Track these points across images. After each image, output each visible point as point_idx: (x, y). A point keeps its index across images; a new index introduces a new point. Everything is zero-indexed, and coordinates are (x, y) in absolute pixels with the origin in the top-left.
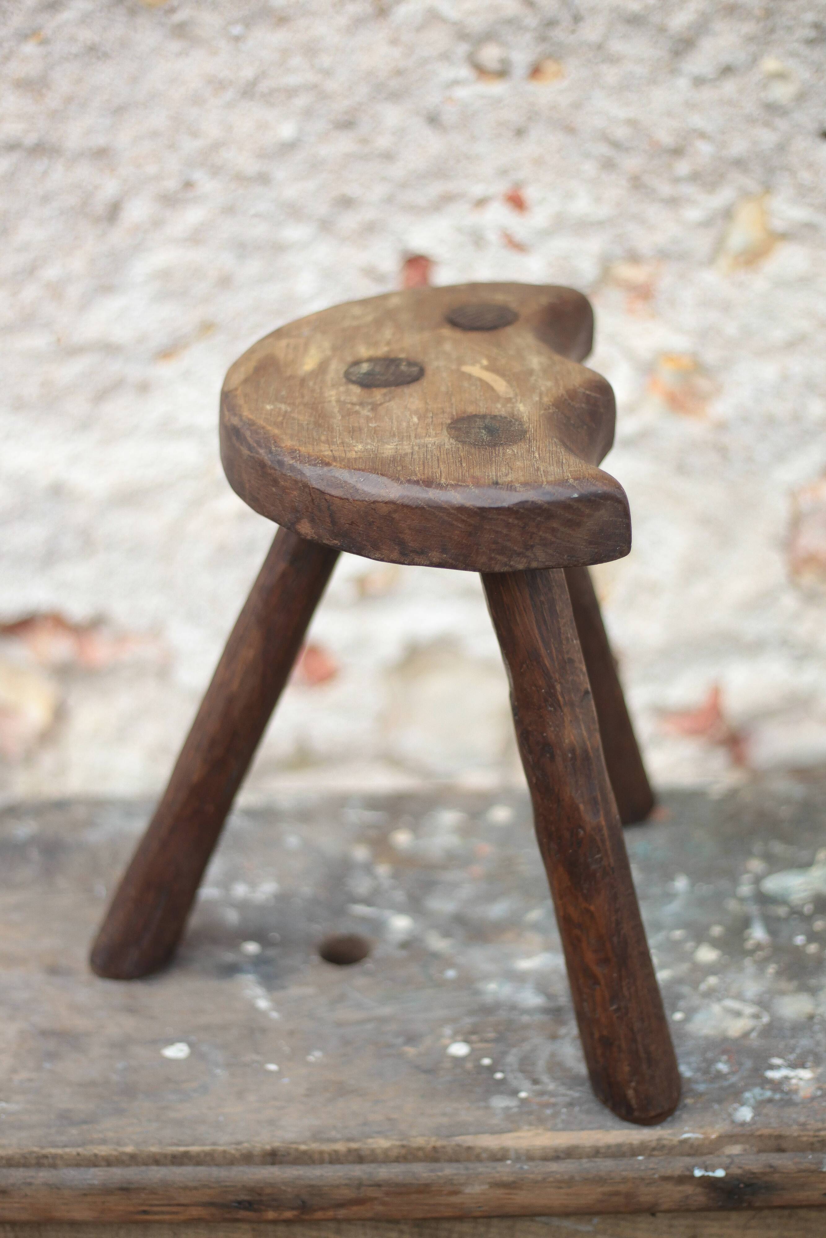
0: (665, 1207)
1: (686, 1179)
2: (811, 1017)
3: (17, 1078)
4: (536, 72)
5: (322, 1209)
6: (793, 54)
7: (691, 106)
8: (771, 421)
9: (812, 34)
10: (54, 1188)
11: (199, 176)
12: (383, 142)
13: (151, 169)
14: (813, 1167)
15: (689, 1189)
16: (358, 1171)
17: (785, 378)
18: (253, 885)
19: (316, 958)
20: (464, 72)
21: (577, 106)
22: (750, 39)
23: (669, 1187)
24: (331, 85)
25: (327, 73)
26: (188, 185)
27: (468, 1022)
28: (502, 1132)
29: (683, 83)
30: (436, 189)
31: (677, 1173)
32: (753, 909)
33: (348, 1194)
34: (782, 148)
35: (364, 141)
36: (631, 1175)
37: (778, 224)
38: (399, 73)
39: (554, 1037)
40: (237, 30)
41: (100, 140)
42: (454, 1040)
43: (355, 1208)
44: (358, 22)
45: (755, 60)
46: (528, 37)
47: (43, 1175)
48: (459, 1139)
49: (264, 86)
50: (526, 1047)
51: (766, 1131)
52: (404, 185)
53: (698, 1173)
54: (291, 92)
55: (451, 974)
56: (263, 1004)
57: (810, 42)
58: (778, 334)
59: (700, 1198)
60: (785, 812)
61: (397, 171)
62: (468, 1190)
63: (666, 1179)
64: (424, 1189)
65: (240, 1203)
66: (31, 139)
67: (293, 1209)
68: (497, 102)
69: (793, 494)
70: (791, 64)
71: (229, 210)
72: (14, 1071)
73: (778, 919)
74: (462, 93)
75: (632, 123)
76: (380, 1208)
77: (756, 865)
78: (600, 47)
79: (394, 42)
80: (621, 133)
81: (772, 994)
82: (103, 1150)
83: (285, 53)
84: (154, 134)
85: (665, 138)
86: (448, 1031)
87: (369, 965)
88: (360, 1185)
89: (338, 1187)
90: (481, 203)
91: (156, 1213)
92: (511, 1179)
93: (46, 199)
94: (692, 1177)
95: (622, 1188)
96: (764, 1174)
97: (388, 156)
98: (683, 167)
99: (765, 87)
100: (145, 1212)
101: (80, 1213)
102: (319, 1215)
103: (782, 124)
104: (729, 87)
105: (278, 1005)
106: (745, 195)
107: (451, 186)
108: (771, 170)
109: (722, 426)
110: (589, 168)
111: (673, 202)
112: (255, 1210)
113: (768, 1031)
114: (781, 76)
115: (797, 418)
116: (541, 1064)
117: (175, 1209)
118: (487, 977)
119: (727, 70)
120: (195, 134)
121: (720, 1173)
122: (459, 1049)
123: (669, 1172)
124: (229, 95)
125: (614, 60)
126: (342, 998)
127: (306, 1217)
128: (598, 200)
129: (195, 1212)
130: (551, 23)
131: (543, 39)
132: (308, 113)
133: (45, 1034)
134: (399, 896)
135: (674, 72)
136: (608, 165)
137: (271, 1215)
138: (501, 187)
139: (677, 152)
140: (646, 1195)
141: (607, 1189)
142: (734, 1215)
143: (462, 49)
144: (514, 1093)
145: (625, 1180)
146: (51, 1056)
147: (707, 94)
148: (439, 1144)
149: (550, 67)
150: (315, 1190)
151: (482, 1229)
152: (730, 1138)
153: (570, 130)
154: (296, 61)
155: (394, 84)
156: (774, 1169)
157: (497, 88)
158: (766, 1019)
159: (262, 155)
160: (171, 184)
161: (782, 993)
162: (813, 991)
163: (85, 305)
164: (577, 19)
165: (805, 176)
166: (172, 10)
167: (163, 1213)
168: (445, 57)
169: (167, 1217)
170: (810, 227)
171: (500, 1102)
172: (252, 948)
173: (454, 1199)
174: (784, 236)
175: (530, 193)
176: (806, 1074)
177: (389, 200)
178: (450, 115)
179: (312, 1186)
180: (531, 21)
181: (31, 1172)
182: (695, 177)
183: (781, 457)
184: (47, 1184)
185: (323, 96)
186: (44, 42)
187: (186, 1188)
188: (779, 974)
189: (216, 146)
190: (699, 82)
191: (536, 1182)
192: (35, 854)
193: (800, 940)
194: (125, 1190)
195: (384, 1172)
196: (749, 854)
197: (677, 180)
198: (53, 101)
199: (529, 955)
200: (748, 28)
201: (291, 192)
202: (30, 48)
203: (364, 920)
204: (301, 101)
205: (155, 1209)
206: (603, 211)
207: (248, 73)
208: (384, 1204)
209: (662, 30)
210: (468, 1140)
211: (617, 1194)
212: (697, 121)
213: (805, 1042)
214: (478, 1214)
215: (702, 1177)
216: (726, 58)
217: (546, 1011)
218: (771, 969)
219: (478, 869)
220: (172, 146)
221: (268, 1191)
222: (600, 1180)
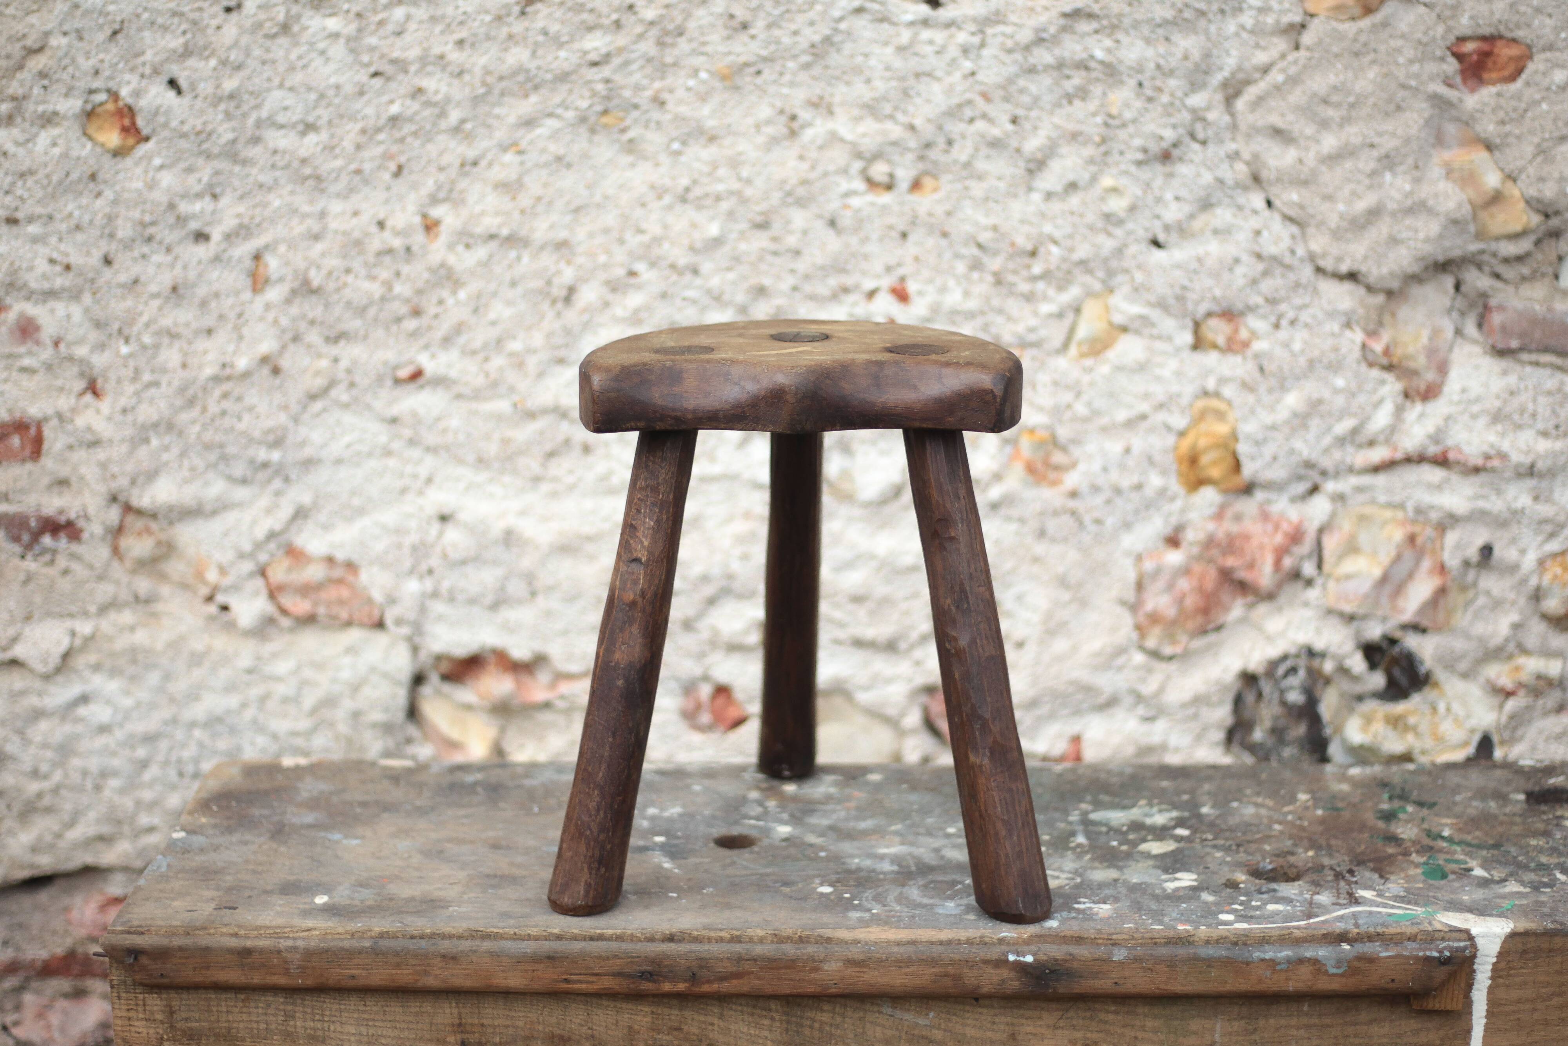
0: (985, 990)
1: (1002, 963)
2: (1116, 881)
3: (466, 897)
4: (916, 185)
5: (708, 982)
6: (1126, 173)
7: (1042, 215)
8: (1118, 491)
9: (1140, 156)
10: (494, 955)
11: (640, 267)
12: (792, 241)
13: (602, 259)
14: (1105, 956)
15: (1005, 973)
16: (738, 948)
17: (1127, 451)
18: (662, 810)
19: (712, 845)
20: (859, 185)
21: (949, 214)
22: (1091, 161)
23: (989, 969)
24: (749, 192)
25: (749, 181)
26: (632, 274)
27: (834, 877)
28: (854, 928)
29: (1036, 197)
30: (833, 282)
31: (995, 957)
32: (1080, 828)
33: (730, 967)
34: (1119, 252)
35: (775, 239)
36: (957, 957)
37: (1118, 319)
38: (804, 182)
39: (903, 885)
40: (676, 146)
41: (563, 234)
42: (822, 885)
43: (735, 982)
44: (775, 141)
45: (1094, 179)
46: (910, 156)
47: (487, 945)
48: (821, 931)
49: (697, 192)
50: (880, 889)
51: (1068, 933)
52: (807, 277)
53: (1012, 958)
54: (718, 198)
55: (823, 854)
56: (667, 865)
57: (1139, 163)
58: (1122, 415)
59: (1014, 984)
60: (1114, 780)
61: (802, 265)
62: (826, 967)
63: (986, 962)
64: (792, 964)
65: (643, 973)
66: (505, 232)
67: (685, 981)
68: (885, 208)
69: (1139, 558)
70: (1123, 181)
71: (664, 295)
72: (464, 893)
73: (1100, 833)
74: (855, 202)
75: (995, 228)
76: (756, 982)
77: (1084, 806)
78: (967, 165)
79: (801, 158)
80: (985, 237)
81: (1085, 869)
82: (535, 932)
83: (715, 166)
84: (606, 231)
85: (1022, 242)
86: (817, 881)
87: (756, 849)
88: (739, 959)
89: (722, 960)
90: (871, 294)
91: (575, 982)
92: (861, 957)
93: (513, 284)
94: (1007, 961)
95: (951, 970)
96: (1065, 961)
97: (797, 253)
98: (1037, 269)
99: (1102, 199)
100: (566, 981)
101: (514, 981)
102: (706, 988)
103: (1119, 232)
104: (1074, 201)
105: (679, 867)
106: (1090, 294)
107: (849, 281)
108: (1111, 273)
109: (1074, 494)
110: (961, 267)
111: (1029, 298)
112: (655, 982)
113: (1078, 887)
114: (1114, 190)
115: (1139, 487)
116: (891, 898)
117: (591, 978)
118: (852, 856)
119: (1072, 186)
120: (640, 231)
121: (1029, 959)
122: (826, 889)
123: (988, 956)
124: (667, 199)
125: (980, 178)
126: (733, 863)
127: (696, 989)
128: (967, 294)
129: (607, 983)
130: (928, 145)
131: (921, 158)
132: (731, 215)
133: (488, 876)
134: (785, 816)
135: (1030, 189)
136: (976, 265)
137: (667, 987)
138: (886, 282)
139: (1033, 254)
140: (971, 978)
141: (936, 970)
142: (1045, 1015)
143: (858, 165)
144: (869, 910)
145: (953, 962)
146: (494, 887)
147: (1056, 206)
148: (804, 934)
149: (928, 182)
150: (703, 963)
151: (838, 1019)
152: (1040, 938)
153: (945, 235)
154: (722, 172)
155: (801, 191)
156: (1073, 957)
157: (886, 198)
158: (1079, 880)
159: (692, 249)
160: (620, 272)
161: (1096, 868)
162: (1120, 868)
163: (541, 375)
164: (950, 143)
165: (1139, 277)
166: (623, 131)
167: (581, 982)
168: (844, 171)
169: (584, 986)
170: (1145, 320)
171: (854, 915)
172: (660, 839)
173: (814, 976)
174: (1124, 329)
175: (912, 287)
176: (1106, 907)
177: (795, 289)
178: (846, 220)
179: (701, 959)
180: (913, 144)
181: (477, 942)
182: (1045, 276)
183: (1127, 526)
184: (488, 952)
185: (744, 201)
186: (521, 152)
187: (600, 958)
188: (1092, 860)
189: (657, 240)
190: (1049, 196)
191: (881, 961)
192: (479, 789)
193: (1115, 843)
194: (552, 958)
195: (759, 950)
196: (1081, 800)
197: (1034, 279)
198: (525, 200)
199: (888, 847)
200: (1089, 151)
201: (715, 282)
202: (509, 157)
203: (754, 827)
204: (725, 206)
205: (574, 978)
206: (972, 304)
207: (685, 182)
208: (759, 978)
209: (1018, 151)
210: (828, 933)
211: (946, 975)
212: (1048, 228)
213: (1108, 892)
214: (833, 991)
215: (1015, 962)
216: (1071, 177)
217: (897, 873)
218: (1088, 857)
219: (852, 804)
220: (621, 241)
221: (666, 962)
222: (933, 962)
